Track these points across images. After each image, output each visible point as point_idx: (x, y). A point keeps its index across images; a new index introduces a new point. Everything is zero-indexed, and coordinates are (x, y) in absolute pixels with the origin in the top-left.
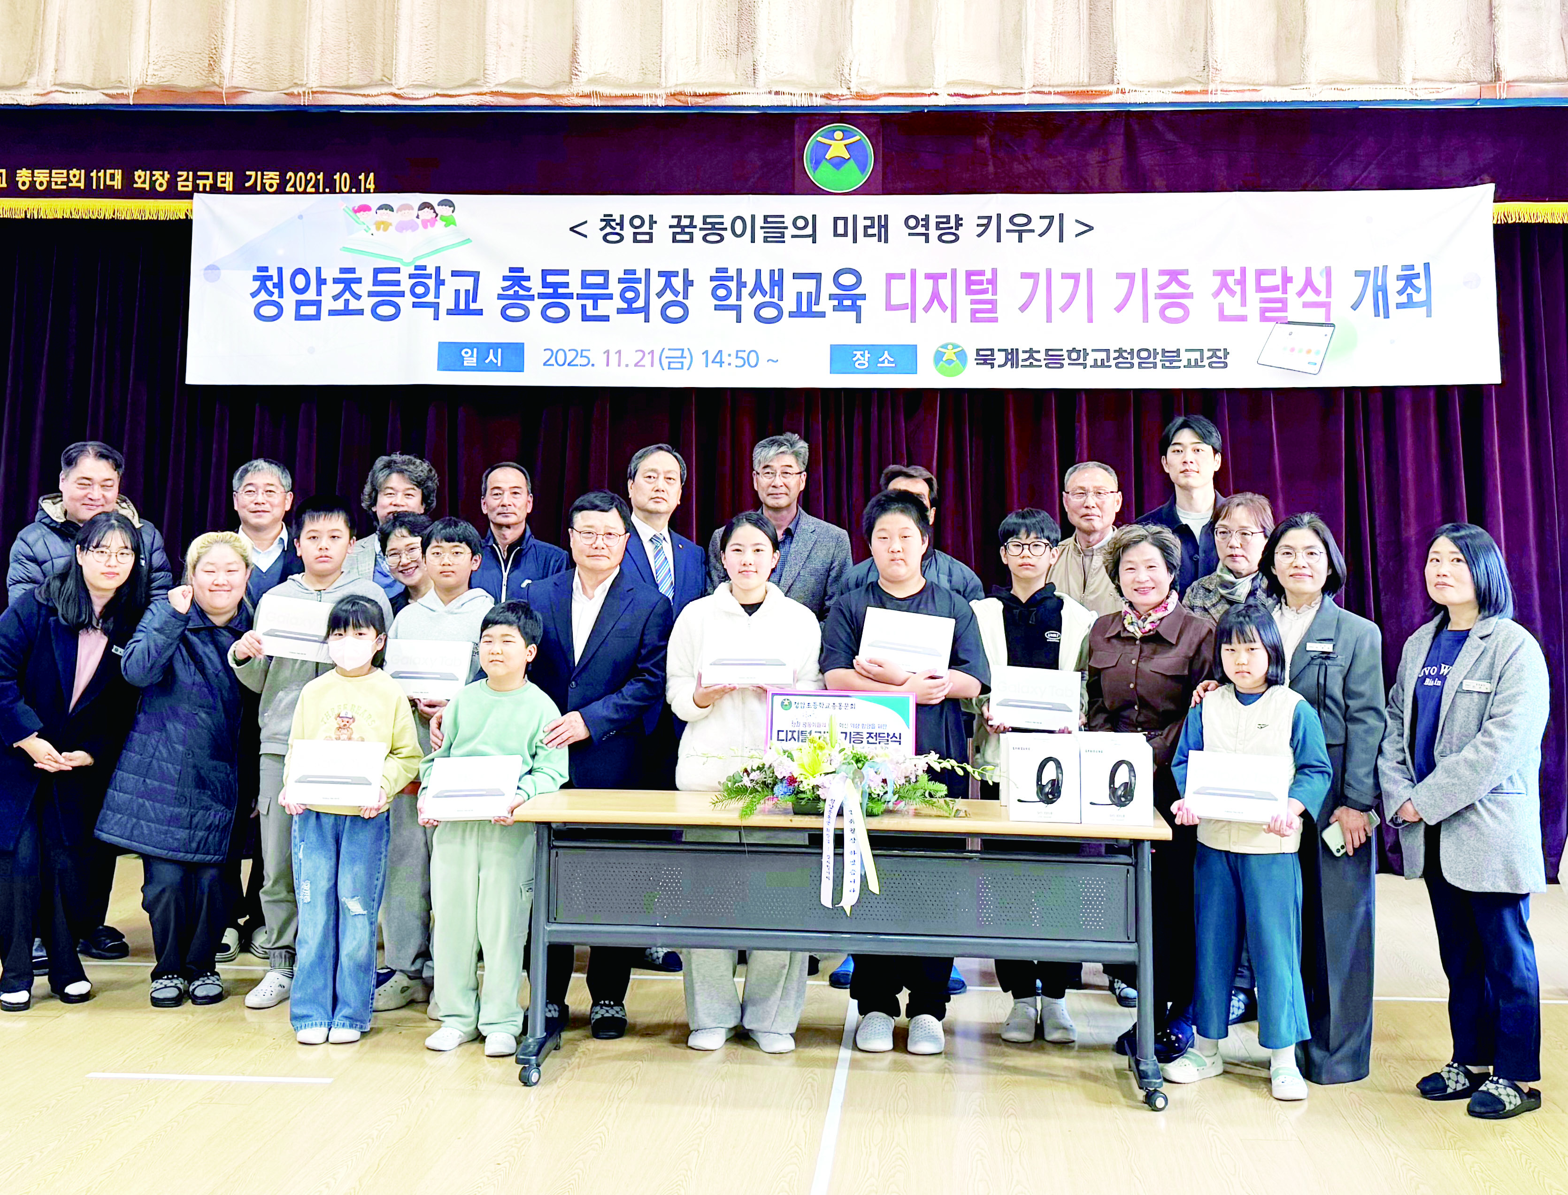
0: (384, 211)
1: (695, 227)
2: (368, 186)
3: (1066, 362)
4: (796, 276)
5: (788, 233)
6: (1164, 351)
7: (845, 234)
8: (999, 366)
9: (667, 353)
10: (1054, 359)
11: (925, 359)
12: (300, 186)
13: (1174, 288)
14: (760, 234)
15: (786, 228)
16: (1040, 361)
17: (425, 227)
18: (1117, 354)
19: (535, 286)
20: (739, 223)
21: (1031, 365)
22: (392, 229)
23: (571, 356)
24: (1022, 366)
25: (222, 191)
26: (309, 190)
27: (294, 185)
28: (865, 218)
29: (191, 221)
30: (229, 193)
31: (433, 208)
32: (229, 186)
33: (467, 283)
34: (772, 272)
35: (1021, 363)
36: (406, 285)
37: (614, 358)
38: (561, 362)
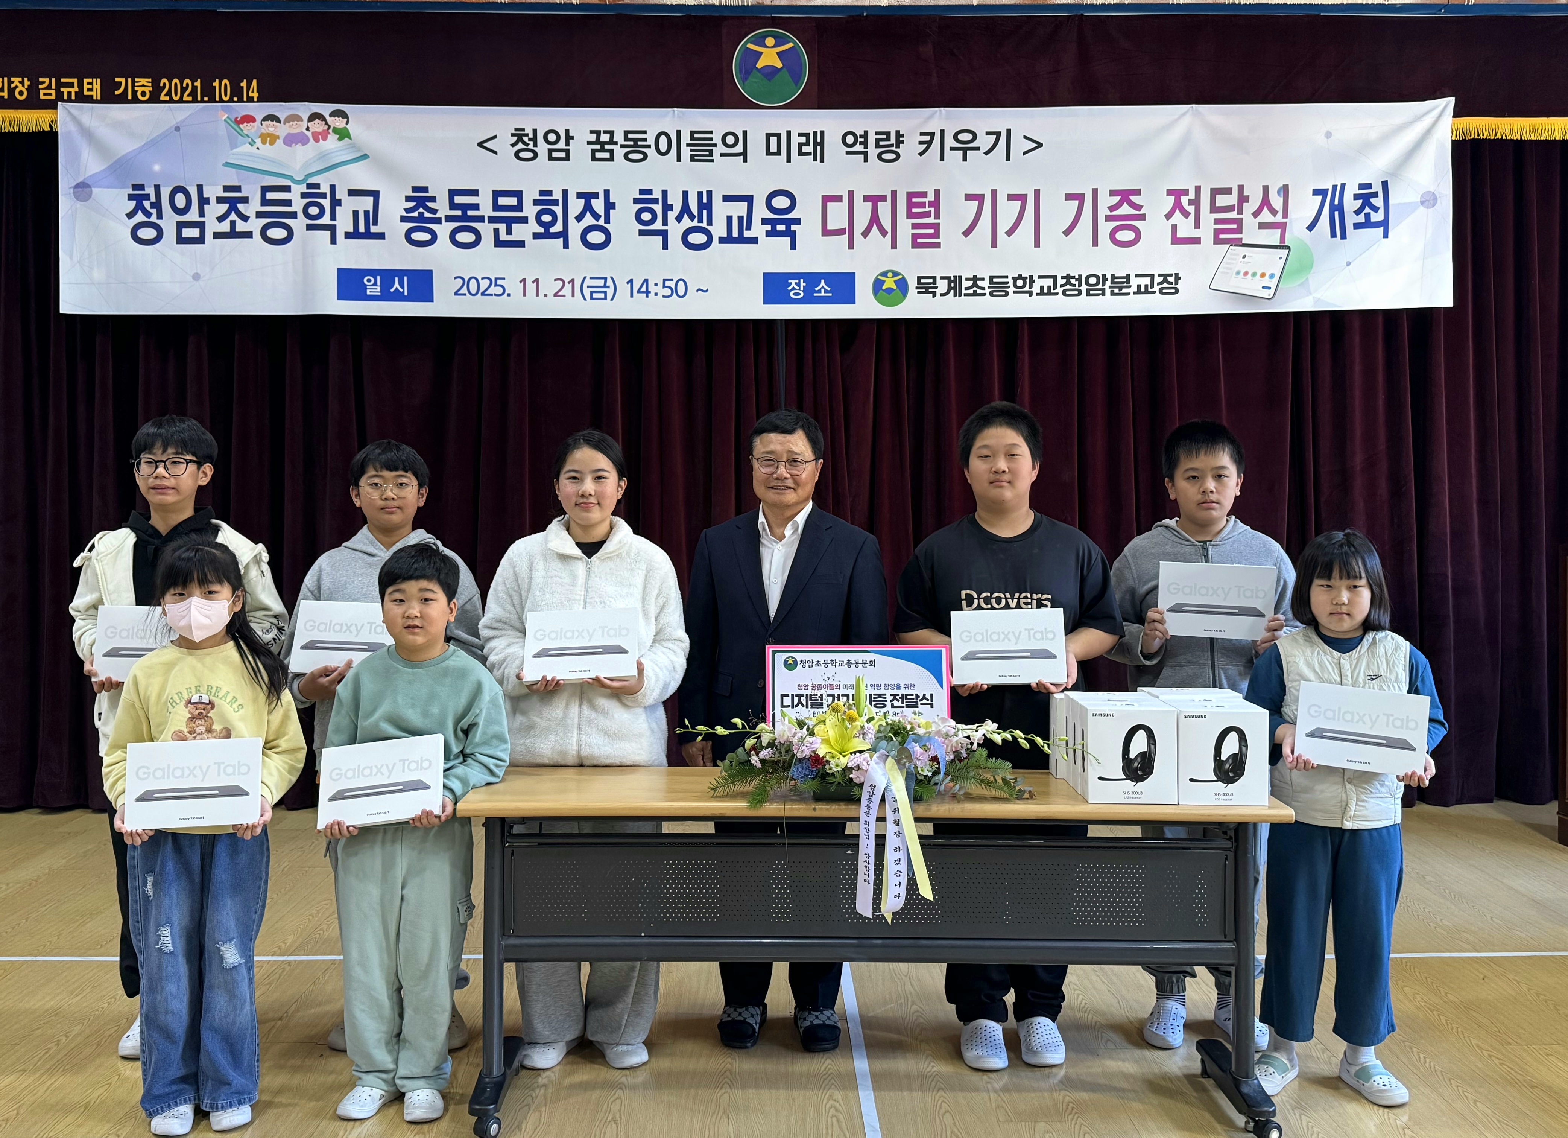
0: (270, 122)
1: (616, 143)
2: (251, 94)
3: (1011, 289)
4: (727, 198)
5: (717, 151)
6: (1113, 276)
7: (779, 153)
8: (942, 295)
9: (588, 282)
10: (998, 288)
11: (863, 288)
12: (176, 95)
13: (1126, 210)
14: (686, 152)
15: (715, 145)
16: (984, 288)
17: (317, 140)
18: (1064, 281)
19: (442, 208)
20: (663, 140)
21: (975, 294)
22: (279, 142)
23: (484, 284)
24: (966, 295)
25: (89, 100)
26: (185, 98)
27: (169, 94)
28: (800, 135)
29: (57, 133)
30: (97, 102)
31: (323, 118)
32: (96, 94)
33: (367, 203)
34: (700, 194)
35: (964, 291)
36: (298, 205)
37: (531, 287)
38: (474, 291)
